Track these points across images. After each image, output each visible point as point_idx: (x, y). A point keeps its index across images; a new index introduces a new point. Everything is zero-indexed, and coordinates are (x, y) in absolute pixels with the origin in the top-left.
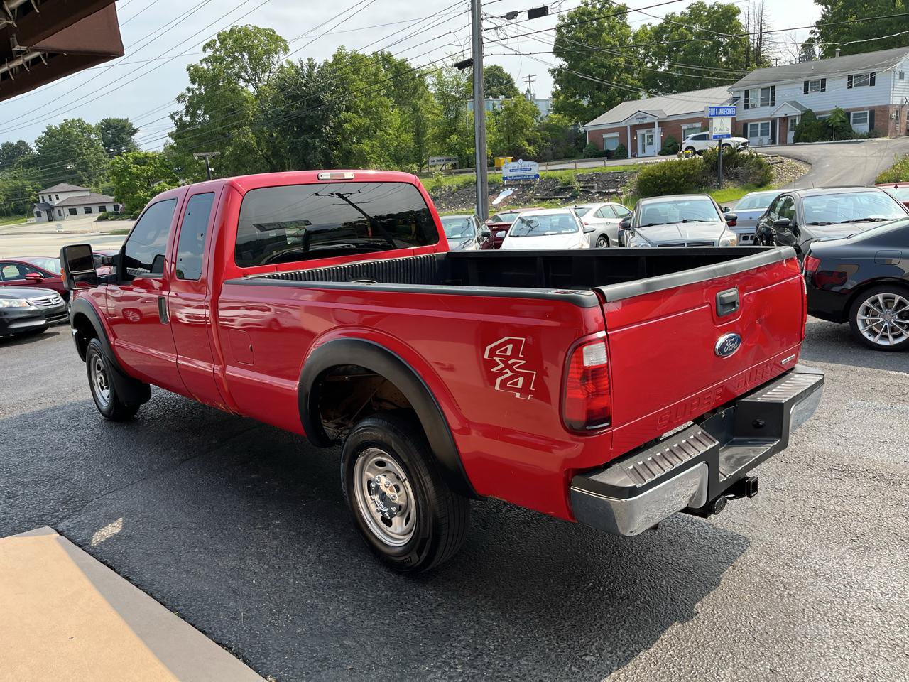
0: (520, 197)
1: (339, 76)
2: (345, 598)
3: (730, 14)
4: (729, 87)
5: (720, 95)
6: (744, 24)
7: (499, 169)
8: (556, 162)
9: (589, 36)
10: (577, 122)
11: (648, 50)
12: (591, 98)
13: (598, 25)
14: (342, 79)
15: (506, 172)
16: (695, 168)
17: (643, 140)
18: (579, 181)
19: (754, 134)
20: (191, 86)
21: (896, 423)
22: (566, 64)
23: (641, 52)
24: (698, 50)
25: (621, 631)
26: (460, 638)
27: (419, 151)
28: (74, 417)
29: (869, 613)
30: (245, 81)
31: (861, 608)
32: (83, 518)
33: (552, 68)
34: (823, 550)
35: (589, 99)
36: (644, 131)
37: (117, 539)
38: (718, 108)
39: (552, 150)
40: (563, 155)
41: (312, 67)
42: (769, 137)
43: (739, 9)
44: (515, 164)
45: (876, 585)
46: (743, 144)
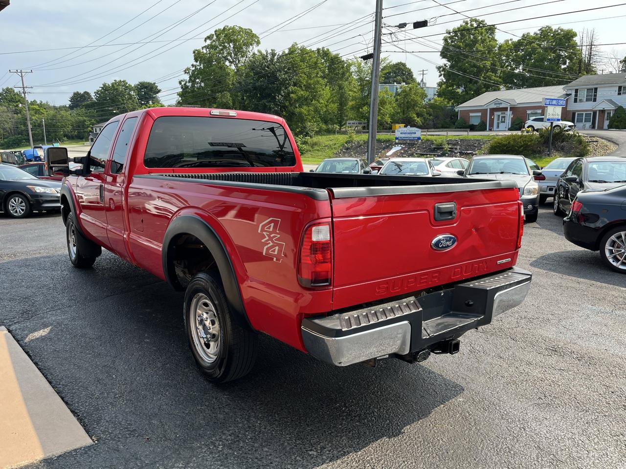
0: (406, 151)
1: (291, 62)
2: (167, 393)
3: (569, 36)
4: (564, 86)
5: (557, 91)
6: (579, 44)
7: (394, 132)
8: (436, 130)
9: (466, 45)
10: (453, 104)
11: (509, 57)
12: (465, 88)
13: (474, 38)
14: (293, 65)
15: (398, 134)
16: (532, 140)
17: (498, 119)
18: (448, 144)
19: (580, 121)
20: (195, 63)
21: (610, 323)
22: (448, 64)
23: (504, 58)
24: (544, 59)
25: (344, 438)
26: (230, 428)
27: (341, 116)
28: (55, 263)
29: (531, 450)
30: (230, 62)
31: (526, 445)
32: (28, 324)
33: (438, 66)
34: (515, 402)
35: (463, 88)
36: (499, 113)
37: (43, 339)
38: (552, 99)
39: (433, 121)
40: (440, 126)
41: (273, 54)
42: (590, 123)
43: (576, 33)
44: (406, 129)
45: (545, 431)
46: (569, 126)
